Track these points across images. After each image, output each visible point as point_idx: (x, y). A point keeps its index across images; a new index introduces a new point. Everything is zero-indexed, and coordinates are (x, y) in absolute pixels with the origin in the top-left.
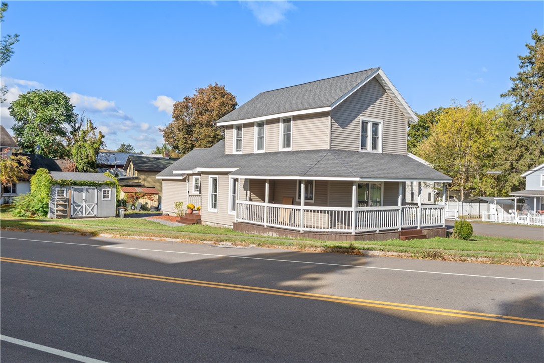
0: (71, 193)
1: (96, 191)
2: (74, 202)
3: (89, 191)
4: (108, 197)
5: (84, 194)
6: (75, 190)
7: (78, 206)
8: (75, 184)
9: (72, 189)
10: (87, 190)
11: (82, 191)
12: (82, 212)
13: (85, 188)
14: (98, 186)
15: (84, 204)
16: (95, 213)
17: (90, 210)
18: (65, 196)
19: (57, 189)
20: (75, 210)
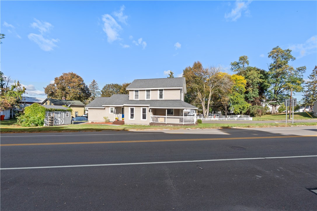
0: (54, 114)
1: (64, 113)
2: (55, 119)
3: (61, 113)
4: (68, 116)
5: (59, 115)
6: (56, 113)
7: (57, 120)
8: (56, 110)
9: (54, 113)
10: (60, 113)
11: (58, 113)
12: (58, 123)
13: (59, 112)
14: (64, 111)
15: (59, 119)
16: (64, 123)
17: (61, 122)
18: (51, 116)
19: (48, 113)
20: (56, 122)
